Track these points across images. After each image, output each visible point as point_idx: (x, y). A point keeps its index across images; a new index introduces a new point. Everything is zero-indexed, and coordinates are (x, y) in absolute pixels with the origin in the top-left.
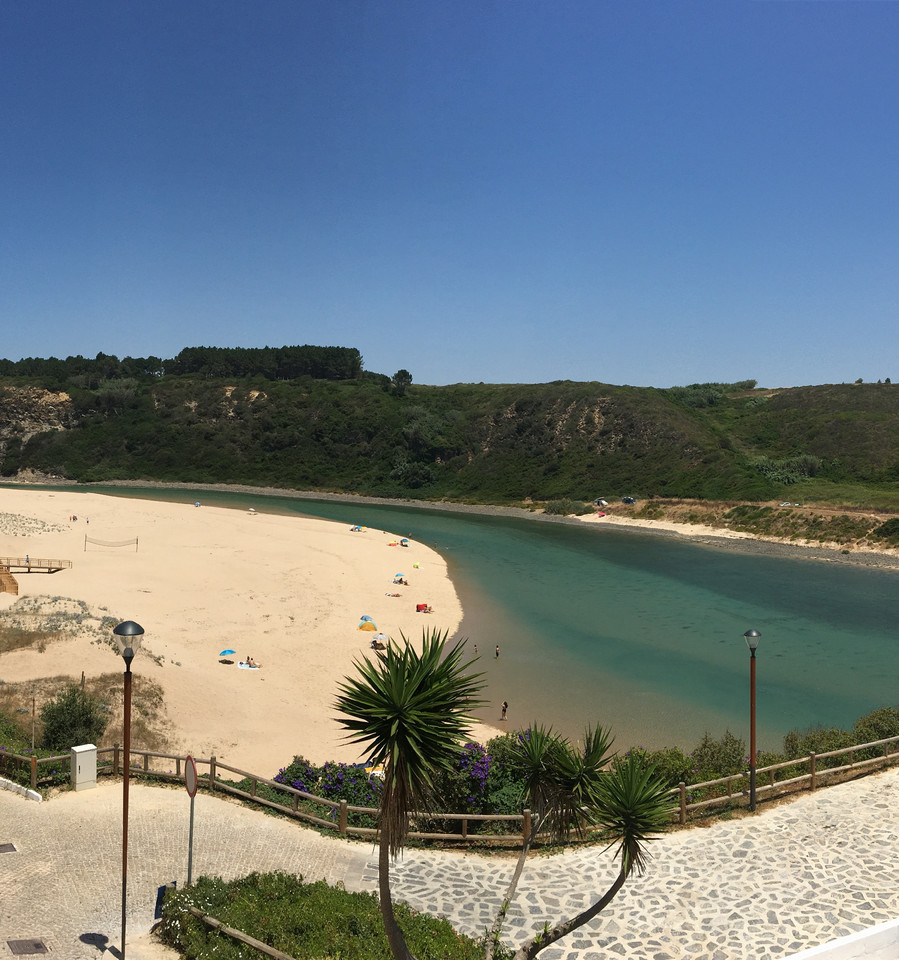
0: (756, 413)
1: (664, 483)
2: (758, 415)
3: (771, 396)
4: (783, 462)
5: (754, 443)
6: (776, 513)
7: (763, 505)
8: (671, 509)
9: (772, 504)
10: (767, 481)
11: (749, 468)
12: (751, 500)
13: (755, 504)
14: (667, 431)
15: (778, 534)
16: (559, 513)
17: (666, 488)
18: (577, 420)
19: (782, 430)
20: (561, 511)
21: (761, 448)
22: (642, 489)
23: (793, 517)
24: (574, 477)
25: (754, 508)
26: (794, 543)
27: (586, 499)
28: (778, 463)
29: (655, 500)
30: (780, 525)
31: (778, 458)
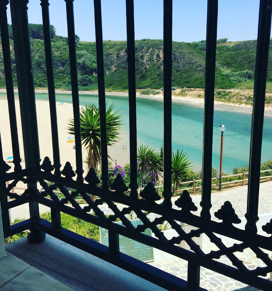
0: (227, 52)
1: (188, 82)
2: (228, 53)
3: (234, 45)
4: (237, 73)
5: (225, 65)
6: (233, 94)
7: (228, 91)
8: (191, 93)
9: (232, 90)
10: (230, 81)
11: (223, 75)
12: (223, 89)
13: (225, 90)
14: (190, 60)
15: (234, 102)
16: (146, 94)
17: (189, 84)
18: (153, 56)
19: (238, 59)
20: (147, 93)
21: (228, 67)
22: (179, 85)
23: (240, 96)
24: (152, 80)
25: (224, 92)
26: (240, 106)
27: (157, 88)
28: (235, 73)
29: (184, 89)
30: (234, 98)
31: (235, 71)
